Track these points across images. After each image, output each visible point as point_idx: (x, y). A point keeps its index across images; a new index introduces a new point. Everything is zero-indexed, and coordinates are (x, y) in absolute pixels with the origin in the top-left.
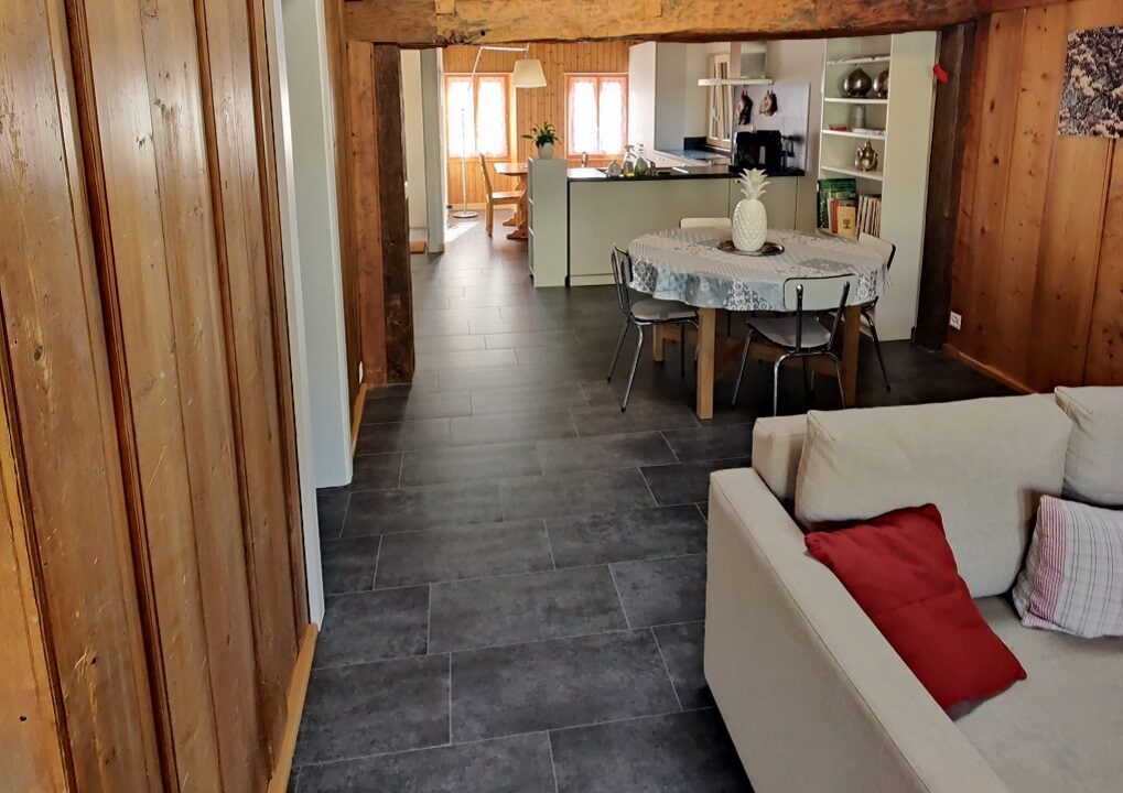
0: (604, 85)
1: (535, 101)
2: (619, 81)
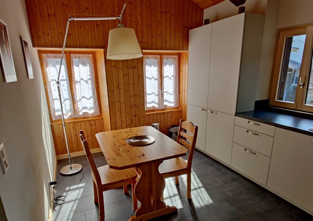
1: (121, 73)
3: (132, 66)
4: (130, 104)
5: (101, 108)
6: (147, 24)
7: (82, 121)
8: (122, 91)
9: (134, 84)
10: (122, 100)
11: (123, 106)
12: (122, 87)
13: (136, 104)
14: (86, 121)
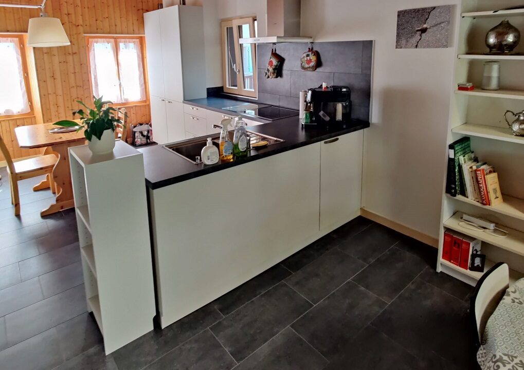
0: (122, 45)
1: (56, 60)
2: (134, 42)
3: (71, 52)
4: (71, 97)
5: (31, 103)
6: (89, 6)
7: (4, 121)
8: (58, 81)
9: (75, 73)
10: (60, 92)
11: (60, 99)
12: (58, 76)
13: (79, 96)
14: (9, 120)
